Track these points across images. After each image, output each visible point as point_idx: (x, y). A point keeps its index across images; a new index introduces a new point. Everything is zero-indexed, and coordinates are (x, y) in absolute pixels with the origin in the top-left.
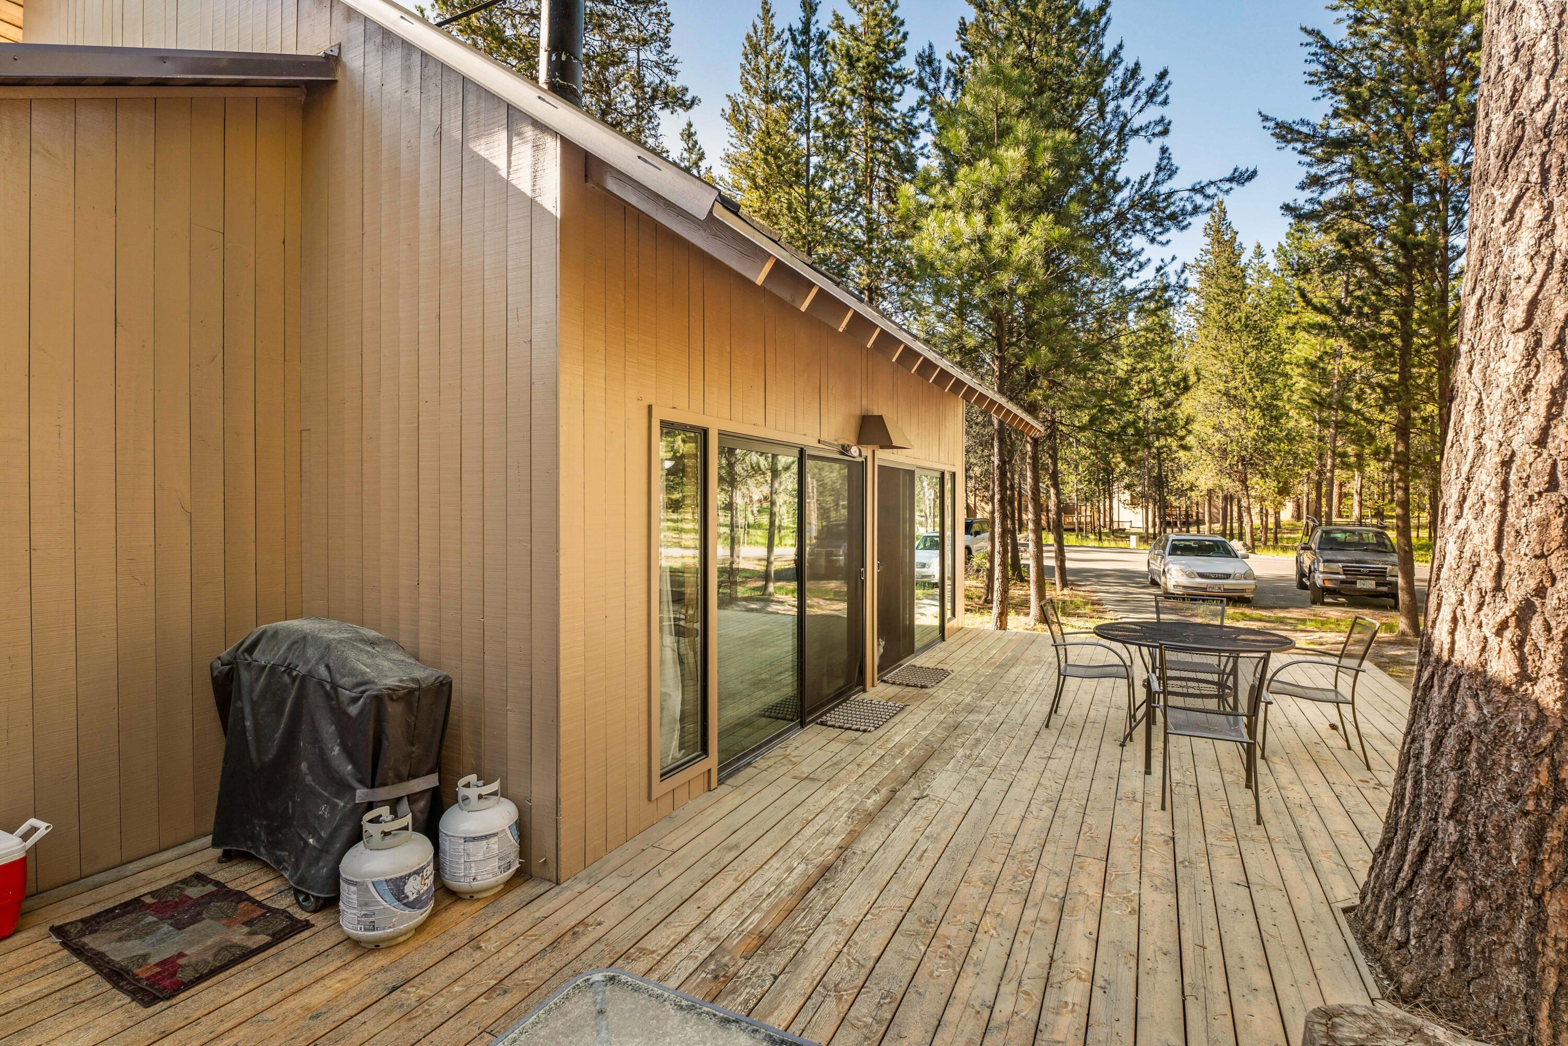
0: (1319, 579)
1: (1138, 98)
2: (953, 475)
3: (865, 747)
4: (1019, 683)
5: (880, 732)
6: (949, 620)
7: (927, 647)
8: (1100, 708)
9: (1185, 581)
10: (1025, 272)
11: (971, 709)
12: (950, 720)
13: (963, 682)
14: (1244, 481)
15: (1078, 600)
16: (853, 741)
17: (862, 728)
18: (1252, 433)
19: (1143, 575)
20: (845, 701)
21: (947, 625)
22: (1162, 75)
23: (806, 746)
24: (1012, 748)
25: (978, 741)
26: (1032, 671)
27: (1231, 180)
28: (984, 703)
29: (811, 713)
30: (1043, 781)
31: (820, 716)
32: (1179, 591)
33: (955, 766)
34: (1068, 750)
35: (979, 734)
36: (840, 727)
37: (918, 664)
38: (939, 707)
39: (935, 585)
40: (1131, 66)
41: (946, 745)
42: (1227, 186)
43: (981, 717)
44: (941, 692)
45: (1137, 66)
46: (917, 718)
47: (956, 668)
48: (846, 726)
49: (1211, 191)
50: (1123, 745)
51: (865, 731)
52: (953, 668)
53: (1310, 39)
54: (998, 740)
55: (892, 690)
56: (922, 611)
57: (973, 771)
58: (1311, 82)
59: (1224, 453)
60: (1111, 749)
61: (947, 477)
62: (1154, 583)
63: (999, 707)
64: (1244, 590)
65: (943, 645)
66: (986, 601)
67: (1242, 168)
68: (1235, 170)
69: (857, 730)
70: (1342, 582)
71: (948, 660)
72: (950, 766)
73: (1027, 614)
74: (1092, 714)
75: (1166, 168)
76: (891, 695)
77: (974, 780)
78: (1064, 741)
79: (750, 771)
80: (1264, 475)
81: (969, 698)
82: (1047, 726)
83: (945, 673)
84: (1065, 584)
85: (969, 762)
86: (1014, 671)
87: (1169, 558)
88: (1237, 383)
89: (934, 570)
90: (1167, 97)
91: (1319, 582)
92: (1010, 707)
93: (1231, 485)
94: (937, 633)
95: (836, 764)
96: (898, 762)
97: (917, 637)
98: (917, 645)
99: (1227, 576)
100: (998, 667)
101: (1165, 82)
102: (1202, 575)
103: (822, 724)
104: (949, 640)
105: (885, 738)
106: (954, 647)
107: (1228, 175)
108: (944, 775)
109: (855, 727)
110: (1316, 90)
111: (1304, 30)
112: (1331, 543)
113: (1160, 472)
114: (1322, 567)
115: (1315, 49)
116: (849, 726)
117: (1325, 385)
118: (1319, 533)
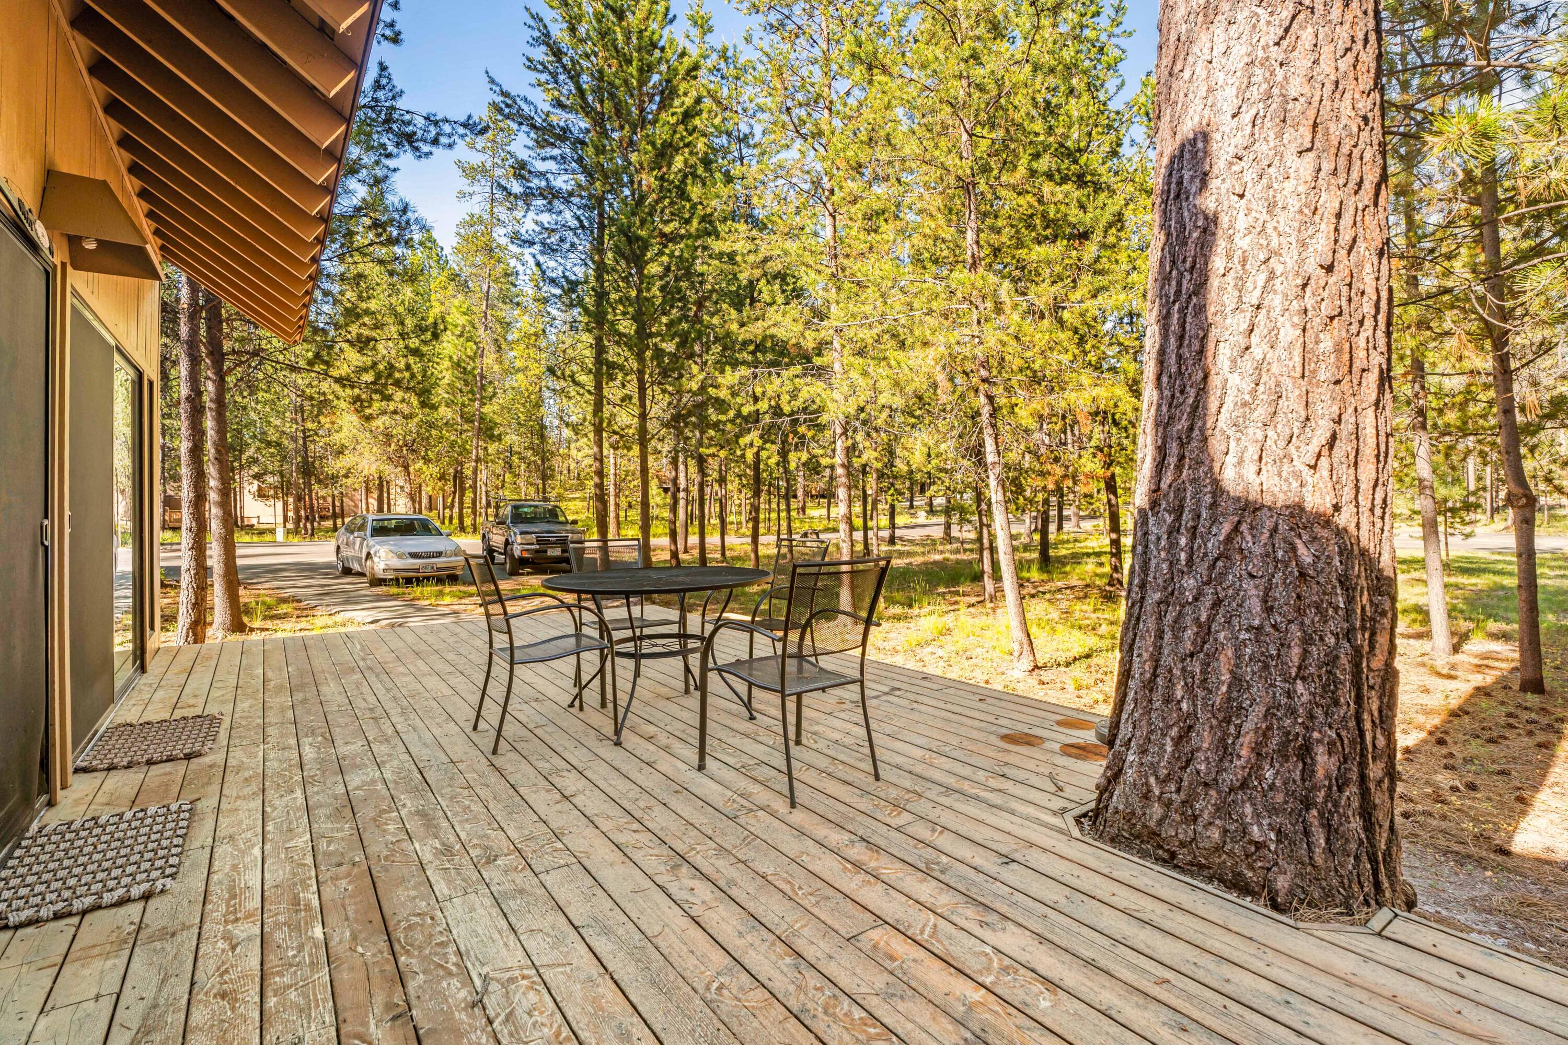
0: (517, 551)
2: (151, 385)
5: (192, 881)
6: (150, 636)
7: (125, 687)
9: (396, 563)
12: (322, 799)
13: (262, 728)
14: (406, 468)
17: (132, 892)
18: (417, 418)
19: (328, 566)
21: (148, 645)
24: (495, 805)
25: (423, 815)
26: (358, 684)
27: (465, 125)
30: (619, 839)
32: (390, 575)
33: (452, 887)
34: (566, 774)
35: (407, 803)
36: (60, 917)
38: (269, 782)
41: (377, 849)
42: (461, 130)
44: (238, 754)
46: (248, 820)
48: (78, 905)
49: (447, 129)
50: (618, 744)
51: (146, 896)
53: (532, 23)
54: (453, 800)
55: (121, 782)
57: (492, 875)
58: (528, 67)
59: (389, 437)
61: (145, 386)
62: (347, 571)
63: (381, 749)
64: (454, 568)
67: (476, 118)
68: (470, 117)
69: (122, 902)
70: (537, 551)
72: (441, 888)
74: (521, 717)
76: (131, 790)
77: (521, 892)
78: (546, 765)
80: (427, 461)
82: (495, 752)
83: (212, 721)
85: (463, 861)
86: (330, 690)
87: (371, 541)
91: (517, 553)
92: (397, 742)
95: (147, 1030)
99: (439, 554)
102: (414, 555)
105: (218, 889)
107: (463, 119)
108: (455, 912)
109: (107, 898)
110: (533, 76)
111: (528, 10)
112: (518, 517)
113: (305, 458)
114: (519, 539)
115: (536, 34)
116: (121, 892)
117: (466, 383)
118: (509, 508)
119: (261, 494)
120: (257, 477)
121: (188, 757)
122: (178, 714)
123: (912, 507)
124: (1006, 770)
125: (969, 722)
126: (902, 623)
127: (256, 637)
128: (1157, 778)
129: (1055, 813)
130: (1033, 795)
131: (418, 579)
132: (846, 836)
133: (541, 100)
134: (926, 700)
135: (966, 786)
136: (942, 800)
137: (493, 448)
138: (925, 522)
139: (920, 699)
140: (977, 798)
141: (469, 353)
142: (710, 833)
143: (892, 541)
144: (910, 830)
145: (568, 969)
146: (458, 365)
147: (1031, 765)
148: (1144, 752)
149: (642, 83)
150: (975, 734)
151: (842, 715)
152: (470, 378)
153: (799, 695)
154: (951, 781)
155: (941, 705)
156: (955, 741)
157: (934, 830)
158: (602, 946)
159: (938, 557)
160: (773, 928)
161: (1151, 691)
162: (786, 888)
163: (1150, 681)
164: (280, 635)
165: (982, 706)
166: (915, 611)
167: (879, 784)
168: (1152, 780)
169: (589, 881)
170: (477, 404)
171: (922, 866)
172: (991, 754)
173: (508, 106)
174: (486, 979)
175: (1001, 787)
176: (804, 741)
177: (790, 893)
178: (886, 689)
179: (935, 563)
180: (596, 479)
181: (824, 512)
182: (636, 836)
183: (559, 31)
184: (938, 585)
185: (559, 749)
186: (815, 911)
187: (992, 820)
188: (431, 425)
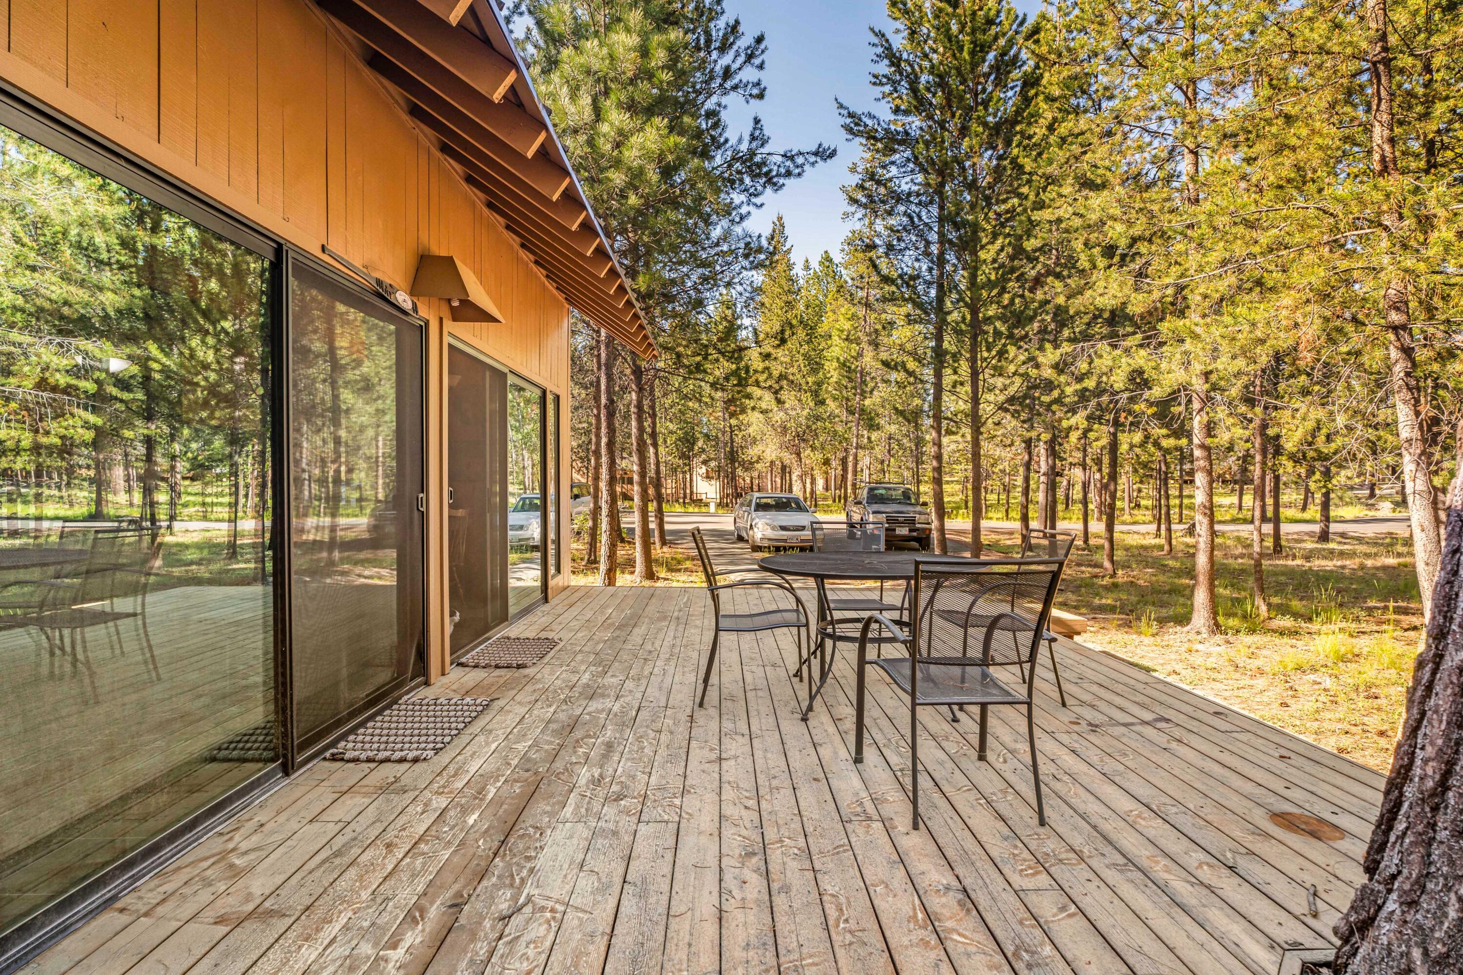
1: (737, 55)
2: (557, 398)
3: (411, 795)
4: (648, 647)
5: (445, 758)
6: (553, 576)
7: (526, 611)
8: (754, 668)
9: (770, 533)
10: (636, 176)
11: (592, 693)
12: (562, 716)
13: (576, 654)
14: (798, 454)
15: (679, 556)
16: (385, 789)
17: (411, 755)
18: (805, 413)
19: (731, 533)
20: (389, 706)
21: (552, 583)
22: (760, 40)
23: (282, 818)
24: (663, 752)
25: (609, 746)
26: (660, 630)
27: (816, 154)
28: (609, 680)
29: (303, 747)
30: (728, 810)
31: (333, 744)
32: (766, 544)
33: (575, 812)
34: (739, 738)
35: (609, 733)
36: (369, 760)
37: (513, 635)
38: (545, 695)
39: (535, 548)
40: (732, 22)
41: (559, 765)
42: (812, 159)
43: (608, 703)
44: (547, 670)
45: (737, 22)
46: (511, 720)
47: (566, 635)
48: (382, 755)
49: (800, 160)
50: (805, 719)
51: (416, 760)
52: (561, 635)
53: (876, 40)
54: (639, 739)
55: (473, 677)
56: (517, 575)
57: (609, 811)
58: (874, 84)
59: (785, 430)
60: (792, 727)
61: (550, 398)
62: (740, 539)
63: (630, 685)
64: (814, 541)
65: (546, 607)
66: (590, 562)
67: (825, 145)
68: (819, 146)
69: (402, 760)
70: (887, 529)
71: (554, 626)
72: (568, 811)
73: (632, 573)
74: (749, 678)
75: (758, 136)
76: (472, 684)
77: (615, 833)
78: (730, 726)
79: (110, 920)
80: (813, 448)
81: (587, 676)
82: (701, 705)
83: (552, 643)
84: (664, 543)
85: (601, 793)
86: (639, 632)
87: (754, 514)
88: (794, 370)
89: (534, 532)
90: (763, 63)
92: (644, 682)
93: (788, 458)
94: (538, 595)
95: (337, 854)
96: (471, 821)
97: (511, 601)
98: (512, 610)
99: (801, 528)
100: (618, 628)
101: (762, 46)
102: (783, 528)
103: (334, 758)
104: (553, 602)
105: (451, 769)
106: (560, 609)
107: (814, 149)
108: (560, 833)
109: (398, 755)
110: (878, 91)
111: (872, 30)
112: (874, 498)
113: (732, 447)
114: (871, 518)
115: (880, 50)
116: (388, 753)
117: (851, 380)
118: (866, 491)
119: (708, 477)
120: (705, 462)
121: (519, 667)
122: (543, 635)
123: (1372, 495)
124: (1244, 864)
125: (1237, 782)
126: (1286, 640)
127: (660, 584)
128: (1426, 953)
129: (1273, 944)
130: (1259, 909)
131: (785, 548)
132: (948, 879)
133: (884, 112)
134: (1195, 741)
135: (1160, 869)
136: (1111, 876)
137: (874, 436)
138: (1390, 515)
139: (1187, 737)
140: (1163, 888)
141: (854, 354)
142: (810, 829)
143: (1324, 536)
144: (1032, 899)
145: (586, 916)
146: (844, 365)
147: (1291, 866)
148: (1413, 904)
149: (974, 65)
150: (1235, 802)
151: (1065, 738)
152: (853, 376)
153: (984, 706)
154: (1142, 852)
155: (1215, 752)
156: (1193, 801)
157: (1063, 909)
158: (629, 906)
159: (1391, 561)
160: (782, 951)
161: (1435, 809)
162: (832, 913)
163: (1433, 794)
164: (675, 584)
165: (1281, 765)
166: (1315, 626)
167: (1041, 830)
168: (1416, 954)
169: (671, 842)
170: (858, 398)
171: (1010, 949)
172: (1237, 834)
173: (857, 124)
174: (529, 899)
175: (1214, 882)
176: (990, 756)
177: (831, 923)
178: (1148, 716)
179: (1385, 568)
180: (935, 463)
181: (1235, 499)
182: (744, 812)
183: (899, 42)
184: (1370, 596)
185: (752, 713)
186: (840, 953)
187: (1160, 921)
188: (818, 418)
